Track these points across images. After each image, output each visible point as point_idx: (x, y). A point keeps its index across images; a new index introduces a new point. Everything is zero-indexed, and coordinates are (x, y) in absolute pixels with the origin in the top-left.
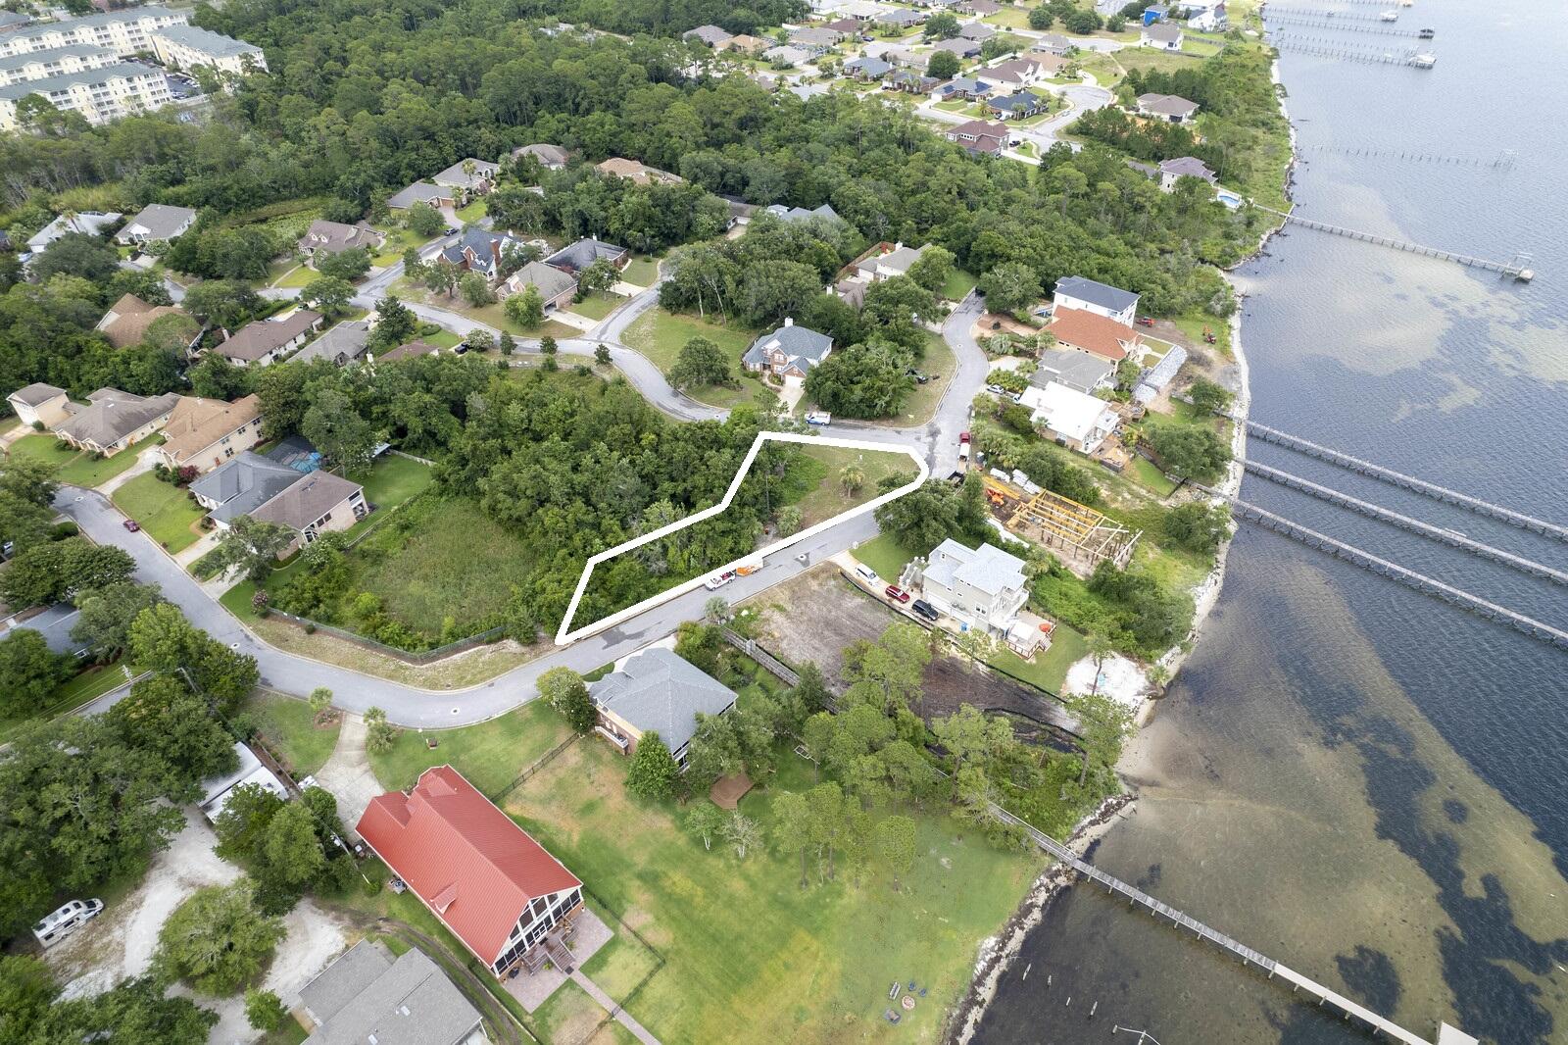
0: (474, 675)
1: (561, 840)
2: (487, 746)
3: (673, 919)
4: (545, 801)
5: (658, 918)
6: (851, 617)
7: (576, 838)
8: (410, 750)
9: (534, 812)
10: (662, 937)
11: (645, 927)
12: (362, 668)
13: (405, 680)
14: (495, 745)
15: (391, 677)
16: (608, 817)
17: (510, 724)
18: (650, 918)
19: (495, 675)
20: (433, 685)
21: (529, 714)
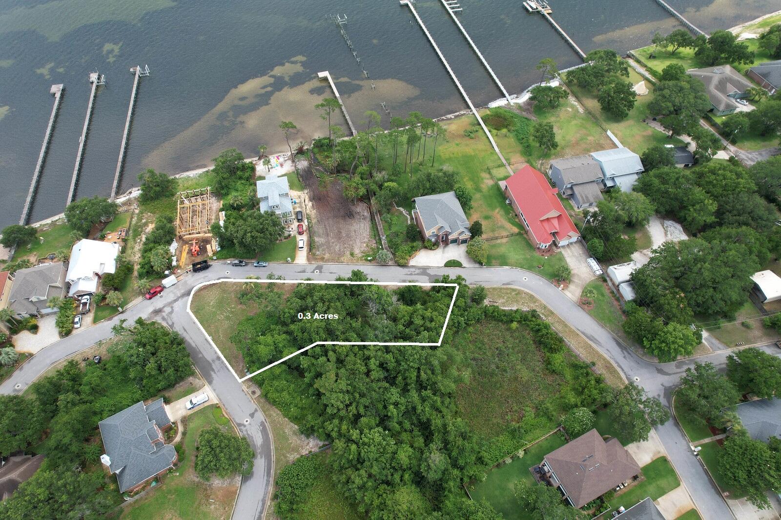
0: (510, 294)
1: (502, 212)
2: (517, 257)
3: (478, 178)
4: (502, 227)
5: (482, 179)
6: (328, 235)
7: (497, 210)
8: (551, 270)
9: (508, 225)
10: (484, 175)
11: (488, 179)
12: (566, 326)
13: (545, 307)
14: (514, 255)
15: (552, 313)
16: (482, 212)
17: (503, 261)
18: (485, 181)
19: (501, 289)
20: (532, 298)
21: (494, 261)
